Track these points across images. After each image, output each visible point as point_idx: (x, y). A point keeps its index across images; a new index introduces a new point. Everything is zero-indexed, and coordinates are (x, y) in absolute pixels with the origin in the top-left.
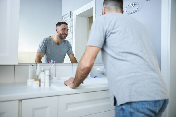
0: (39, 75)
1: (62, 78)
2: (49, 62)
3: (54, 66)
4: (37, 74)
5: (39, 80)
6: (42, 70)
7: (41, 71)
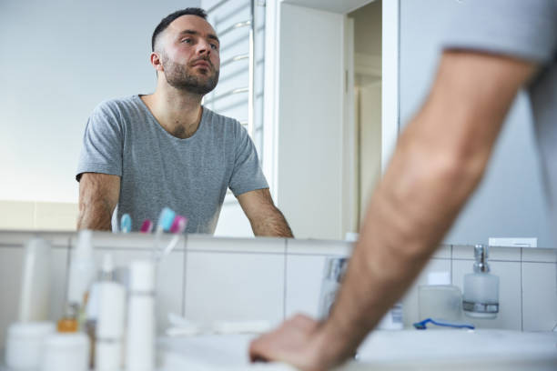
0: (86, 296)
1: (227, 327)
2: (144, 228)
3: (174, 250)
4: (75, 295)
5: (91, 329)
6: (108, 267)
7: (100, 276)
